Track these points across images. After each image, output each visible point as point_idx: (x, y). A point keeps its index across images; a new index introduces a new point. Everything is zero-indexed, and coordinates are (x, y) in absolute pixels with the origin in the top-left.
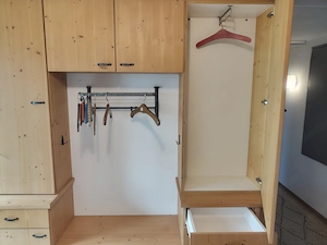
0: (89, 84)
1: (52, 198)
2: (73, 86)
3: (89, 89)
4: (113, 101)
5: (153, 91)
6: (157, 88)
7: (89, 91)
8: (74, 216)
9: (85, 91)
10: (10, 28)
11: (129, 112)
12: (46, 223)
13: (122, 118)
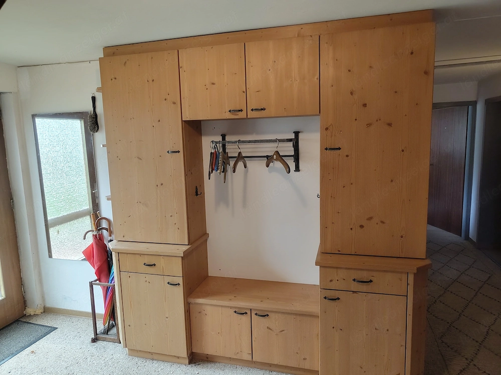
0: (224, 132)
1: (185, 248)
2: (207, 134)
3: (224, 136)
4: (246, 150)
5: (293, 136)
6: (297, 134)
7: (224, 139)
8: (208, 276)
9: (220, 139)
10: (151, 81)
11: (265, 161)
12: (179, 272)
13: (257, 168)
